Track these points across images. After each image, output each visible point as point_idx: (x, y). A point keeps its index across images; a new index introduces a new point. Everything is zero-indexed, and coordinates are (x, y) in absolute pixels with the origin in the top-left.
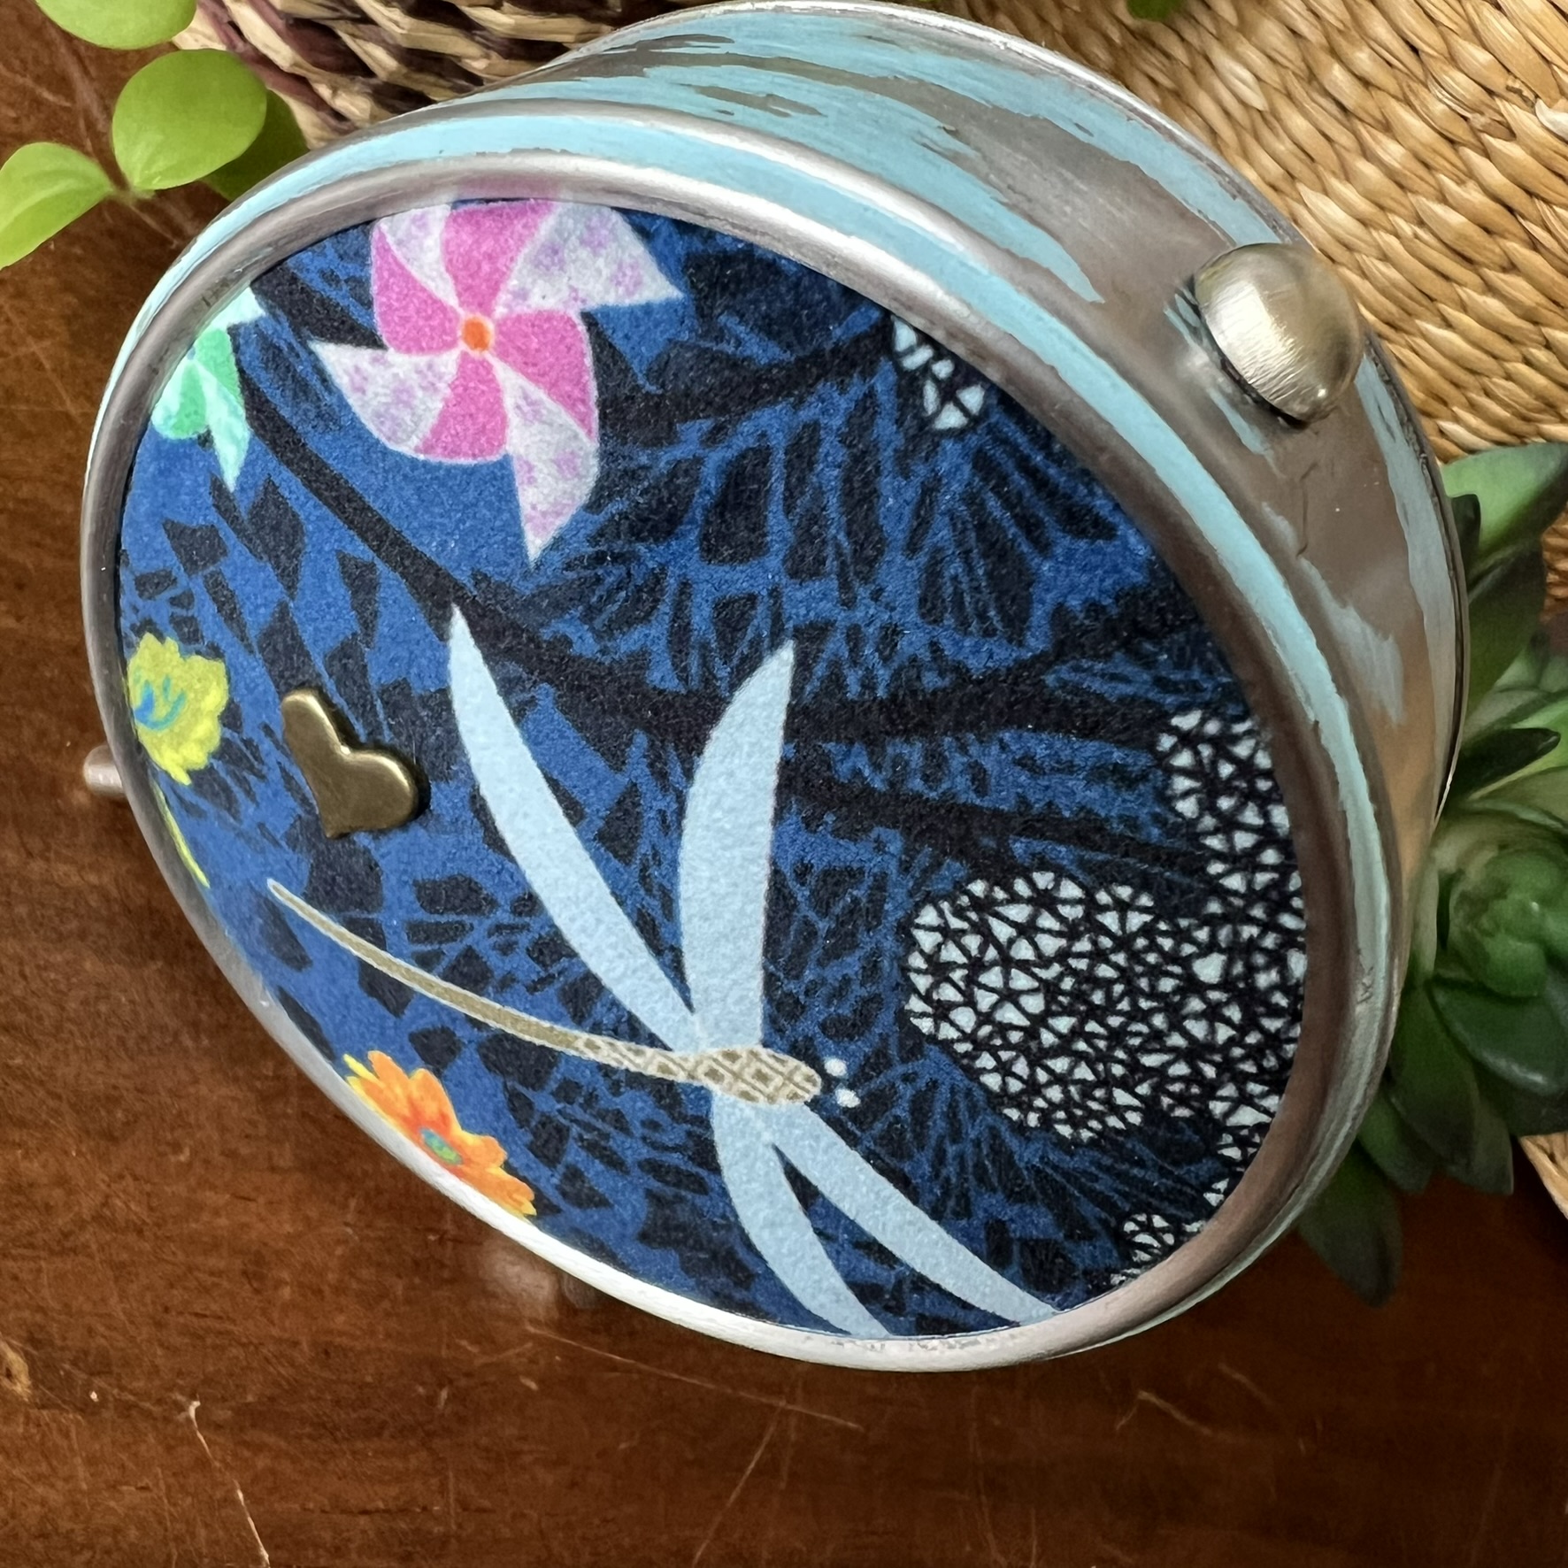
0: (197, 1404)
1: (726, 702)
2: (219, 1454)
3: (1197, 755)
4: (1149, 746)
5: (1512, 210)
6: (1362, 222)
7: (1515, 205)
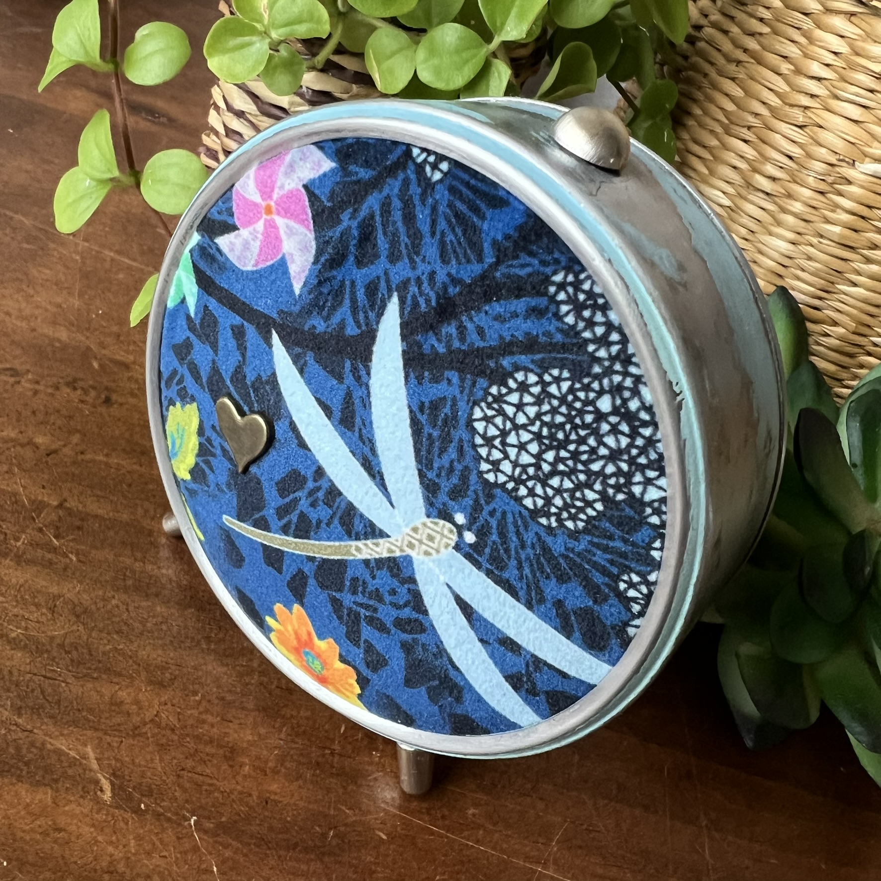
0: (195, 818)
1: (376, 330)
2: (205, 844)
3: (567, 292)
4: (545, 294)
5: (863, 218)
6: (793, 243)
7: (864, 213)
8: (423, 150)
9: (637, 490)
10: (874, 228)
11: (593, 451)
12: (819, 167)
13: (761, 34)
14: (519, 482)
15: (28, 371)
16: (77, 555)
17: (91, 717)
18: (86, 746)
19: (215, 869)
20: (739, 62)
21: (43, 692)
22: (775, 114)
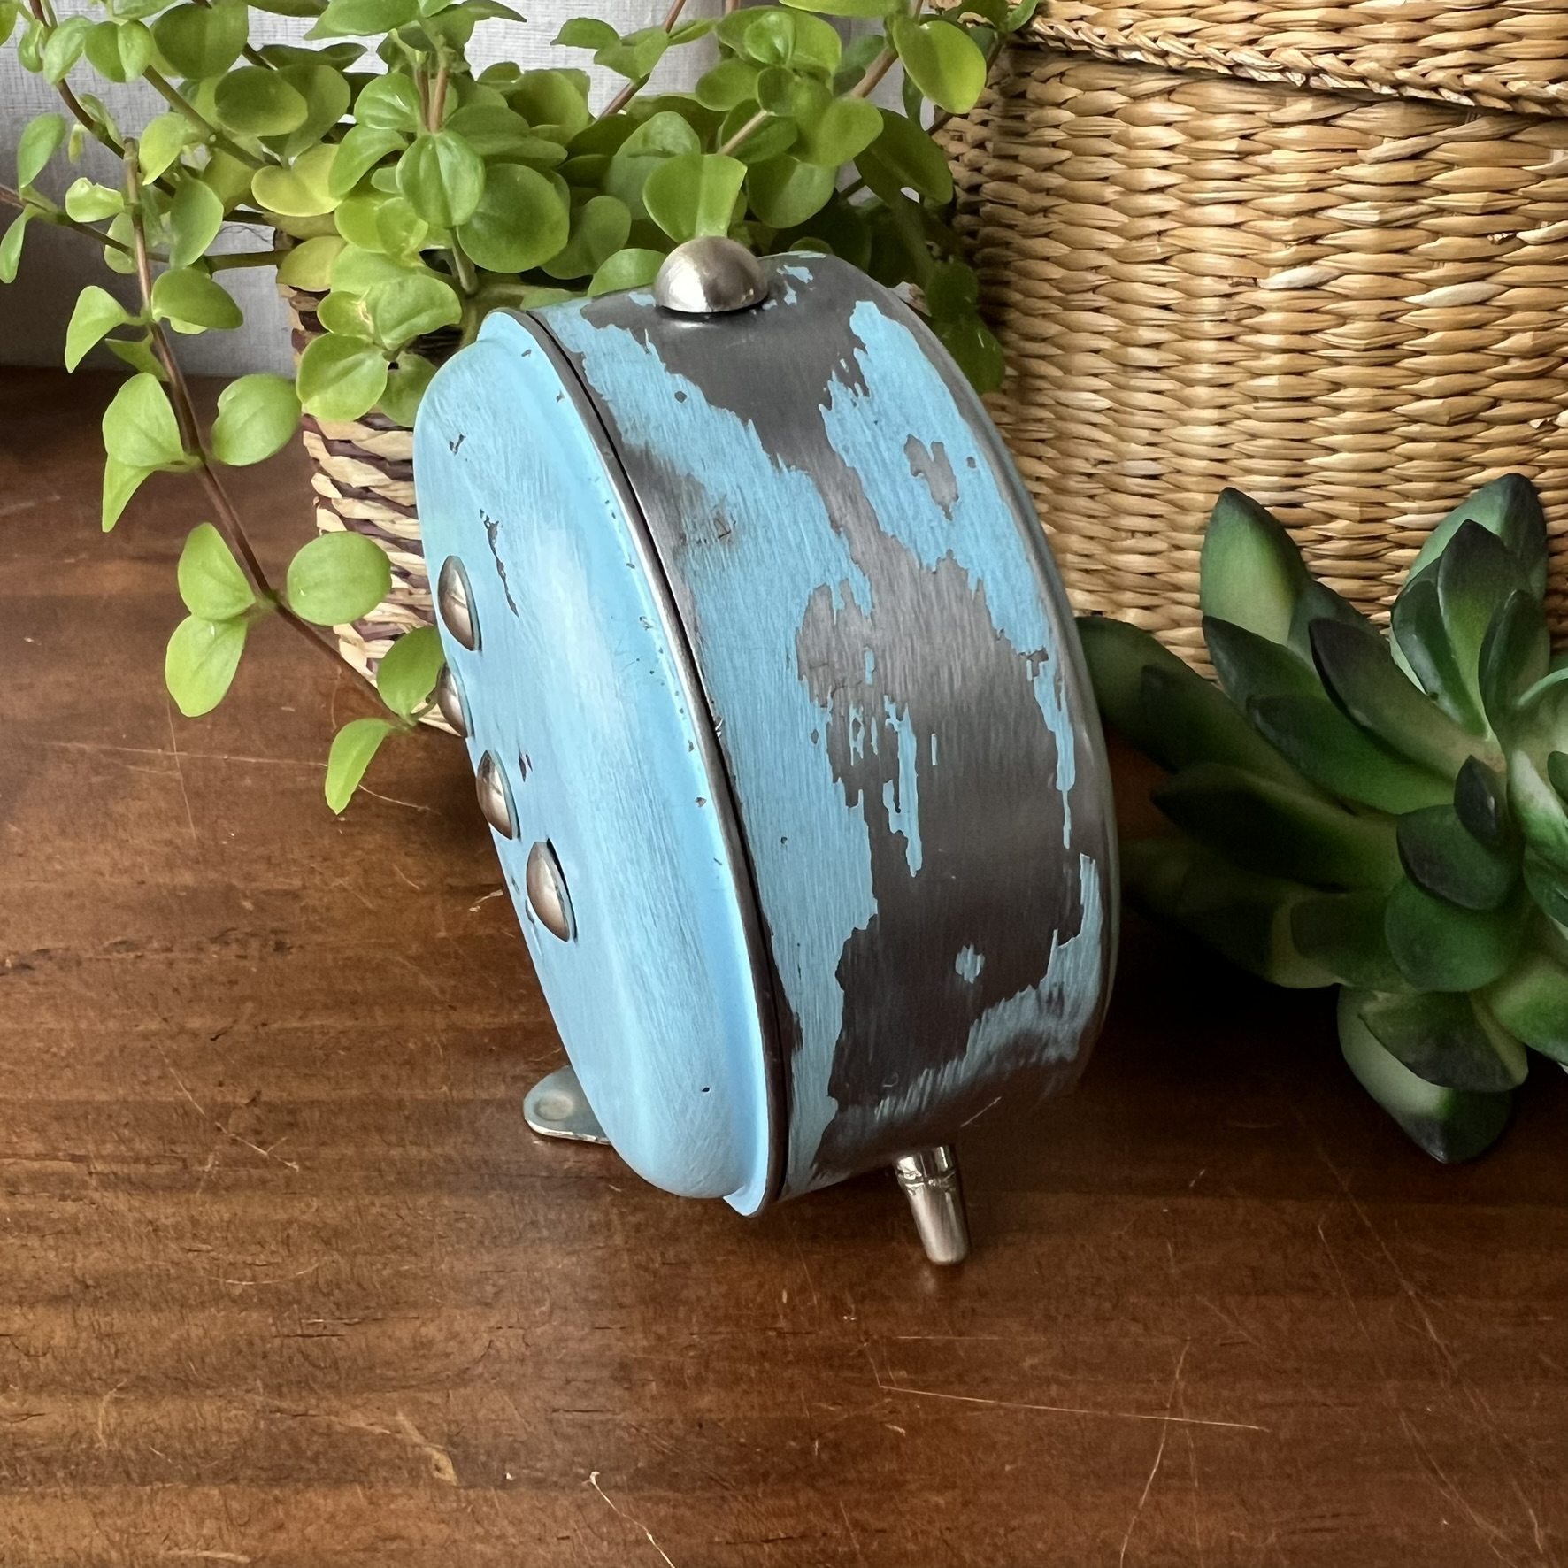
0: (595, 1473)
2: (623, 1507)
5: (1302, 352)
6: (1221, 424)
7: (1301, 347)
10: (1325, 361)
12: (1212, 304)
13: (1061, 163)
15: (150, 939)
16: (300, 1161)
17: (391, 1373)
18: (395, 1414)
19: (650, 1537)
20: (1045, 211)
21: (306, 1358)
22: (1122, 257)
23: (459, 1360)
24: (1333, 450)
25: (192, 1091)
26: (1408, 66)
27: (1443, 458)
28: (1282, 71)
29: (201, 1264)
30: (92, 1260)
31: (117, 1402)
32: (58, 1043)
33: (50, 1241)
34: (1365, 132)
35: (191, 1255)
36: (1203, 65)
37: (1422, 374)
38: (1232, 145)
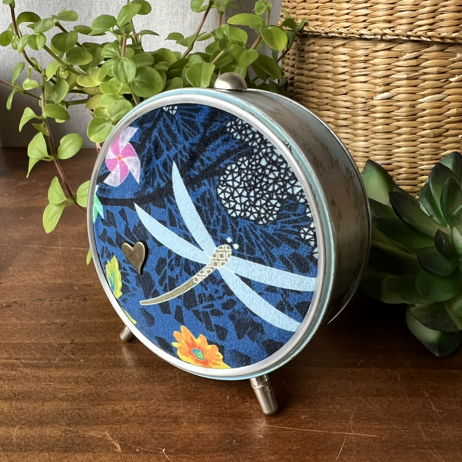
0: (164, 449)
2: (172, 459)
3: (234, 128)
4: (227, 132)
5: (388, 118)
6: (366, 141)
7: (388, 116)
8: (167, 107)
9: (290, 191)
10: (395, 120)
11: (267, 183)
13: (315, 68)
14: (245, 210)
15: (47, 298)
16: (84, 359)
17: (104, 420)
18: (104, 432)
20: (312, 83)
21: (79, 415)
22: (335, 94)
23: (126, 416)
24: (399, 147)
25: (54, 340)
26: (411, 31)
27: (432, 148)
28: (374, 35)
29: (51, 389)
30: (18, 387)
31: (20, 428)
32: (16, 327)
33: (7, 382)
34: (401, 52)
35: (48, 386)
36: (352, 35)
37: (424, 123)
38: (363, 58)
